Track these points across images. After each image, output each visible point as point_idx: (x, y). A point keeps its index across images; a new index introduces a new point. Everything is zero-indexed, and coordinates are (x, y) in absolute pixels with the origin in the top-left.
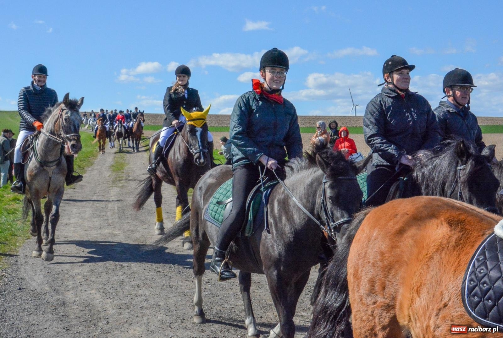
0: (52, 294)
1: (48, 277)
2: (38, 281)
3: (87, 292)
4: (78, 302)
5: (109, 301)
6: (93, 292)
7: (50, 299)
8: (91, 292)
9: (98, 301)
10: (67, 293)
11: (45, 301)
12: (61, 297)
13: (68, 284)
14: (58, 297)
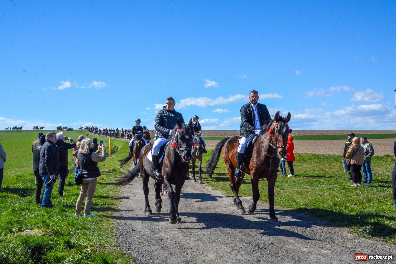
0: (152, 234)
1: (144, 224)
2: (140, 226)
3: (172, 233)
4: (170, 239)
5: (188, 238)
6: (175, 232)
7: (152, 236)
8: (175, 233)
9: (181, 238)
10: (161, 233)
11: (150, 238)
12: (158, 236)
13: (158, 227)
14: (156, 235)
